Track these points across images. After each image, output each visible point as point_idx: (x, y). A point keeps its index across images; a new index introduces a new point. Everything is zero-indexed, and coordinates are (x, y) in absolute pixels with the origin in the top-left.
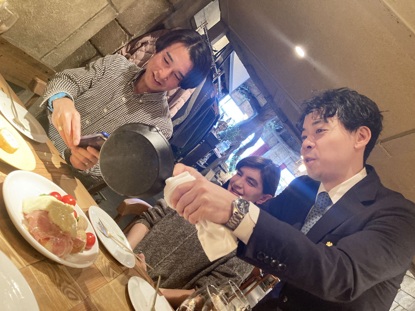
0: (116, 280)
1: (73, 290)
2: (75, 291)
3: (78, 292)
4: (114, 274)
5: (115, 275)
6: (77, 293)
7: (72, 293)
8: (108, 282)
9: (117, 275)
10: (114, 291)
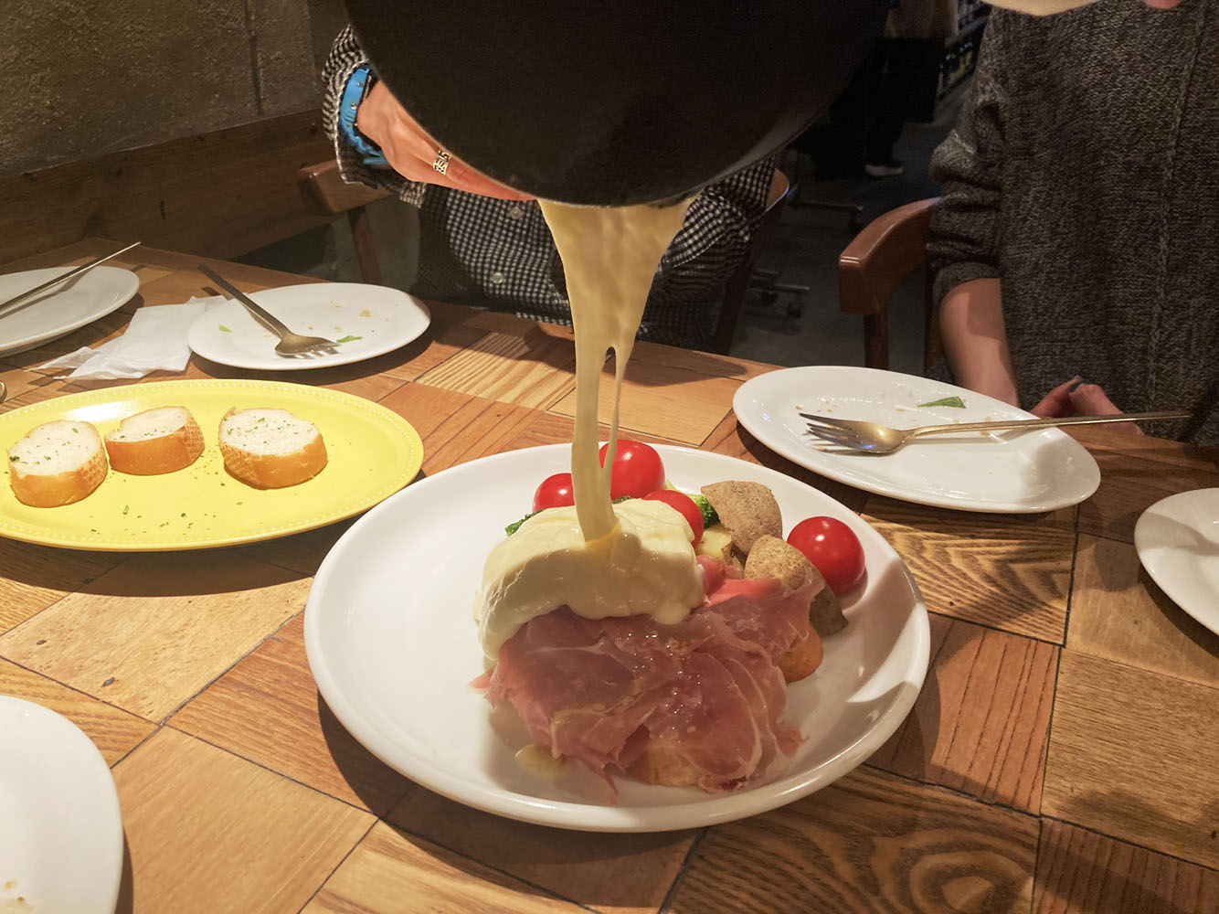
0: (1078, 598)
1: (947, 848)
2: (963, 846)
3: (979, 838)
4: (1046, 579)
5: (1055, 577)
6: (982, 847)
7: (958, 873)
8: (1061, 642)
9: (1064, 571)
10: (1124, 661)
